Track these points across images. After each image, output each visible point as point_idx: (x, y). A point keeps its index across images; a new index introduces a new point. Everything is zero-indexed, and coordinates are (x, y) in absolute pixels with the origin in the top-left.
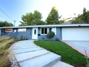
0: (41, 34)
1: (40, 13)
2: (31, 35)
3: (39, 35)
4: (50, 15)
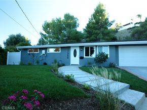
0: (85, 57)
1: (75, 17)
2: (68, 58)
3: (81, 58)
4: (92, 19)
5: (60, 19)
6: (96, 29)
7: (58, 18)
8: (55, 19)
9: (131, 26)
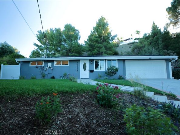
0: (95, 70)
2: (77, 71)
3: (91, 71)
5: (60, 29)
6: (99, 43)
7: (57, 28)
8: (54, 29)
9: (131, 41)
